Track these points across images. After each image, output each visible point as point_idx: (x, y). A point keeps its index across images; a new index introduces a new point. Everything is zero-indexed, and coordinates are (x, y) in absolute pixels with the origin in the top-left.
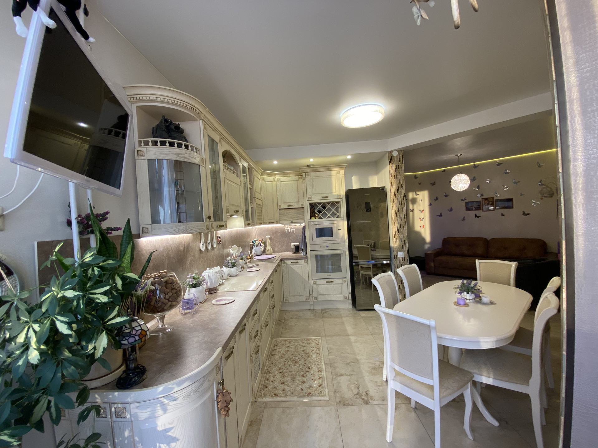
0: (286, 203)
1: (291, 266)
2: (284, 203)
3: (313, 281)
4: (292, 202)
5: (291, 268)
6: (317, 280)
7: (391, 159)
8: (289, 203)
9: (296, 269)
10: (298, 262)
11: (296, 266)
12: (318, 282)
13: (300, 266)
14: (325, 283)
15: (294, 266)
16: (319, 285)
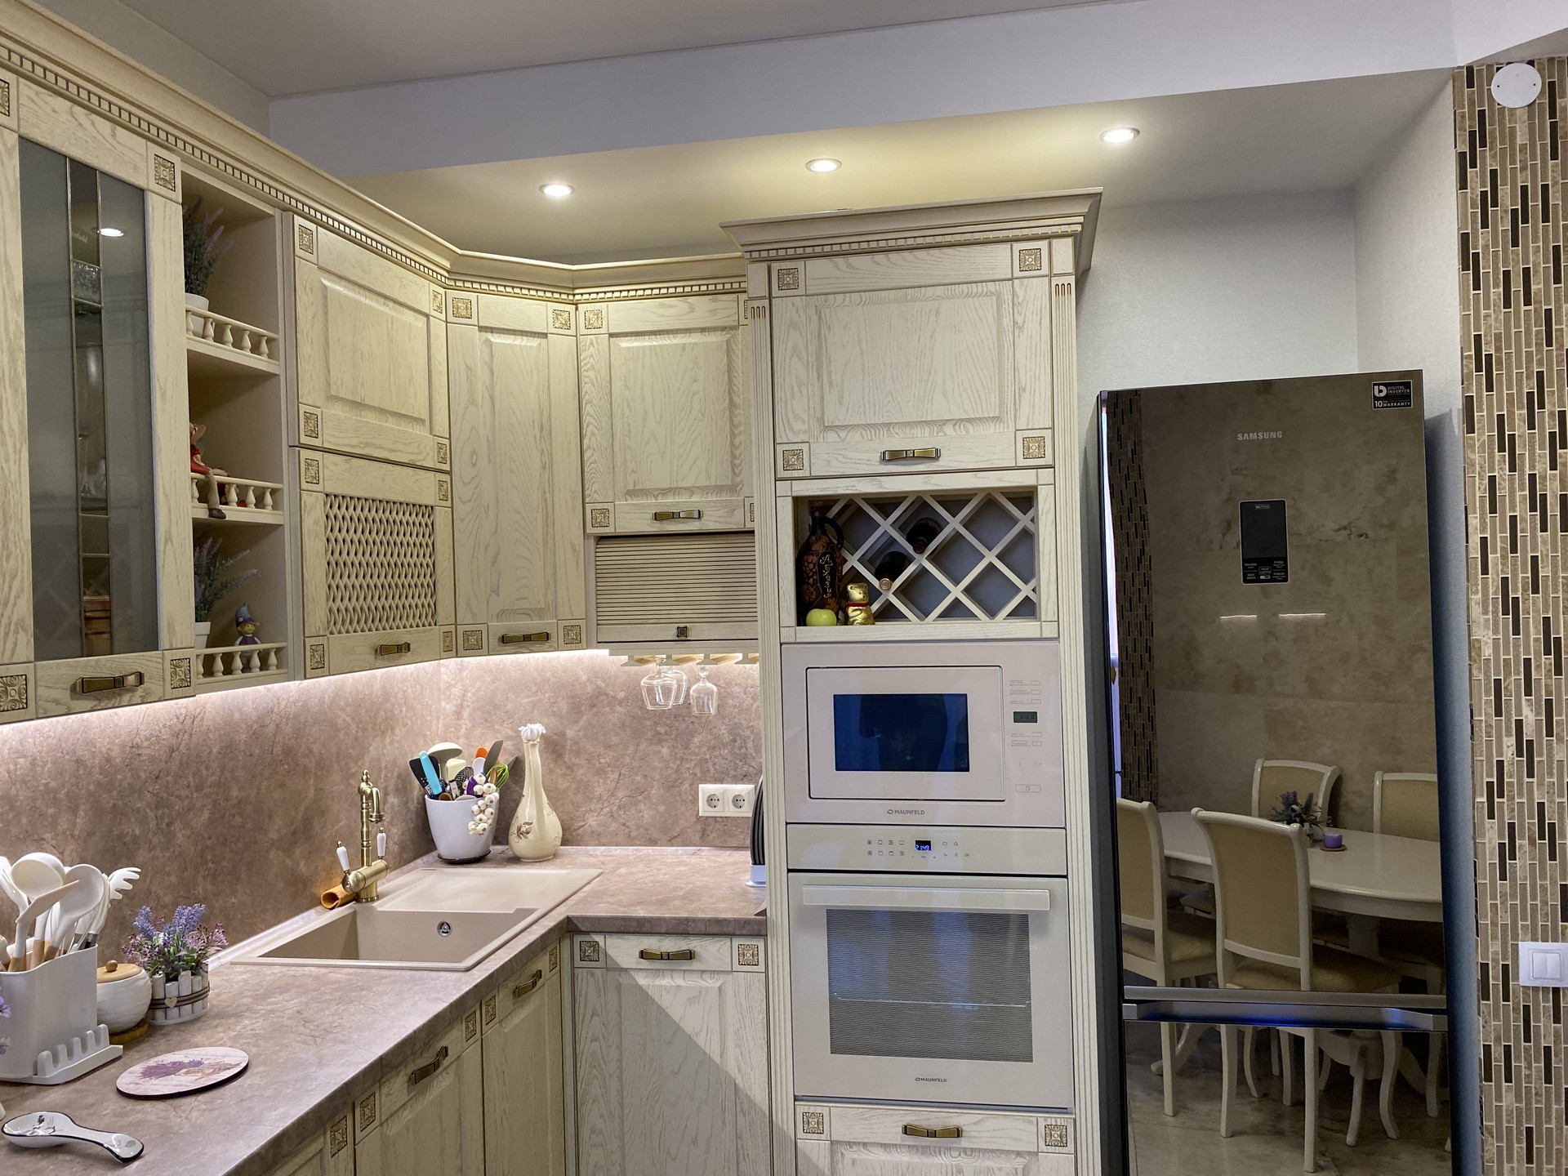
0: (644, 492)
1: (642, 980)
2: (632, 493)
3: (803, 1107)
4: (691, 491)
5: (643, 994)
6: (837, 1109)
7: (1478, 138)
8: (665, 492)
9: (675, 1008)
10: (689, 955)
11: (679, 980)
12: (844, 1122)
13: (712, 983)
14: (897, 1137)
15: (666, 981)
16: (850, 1144)
